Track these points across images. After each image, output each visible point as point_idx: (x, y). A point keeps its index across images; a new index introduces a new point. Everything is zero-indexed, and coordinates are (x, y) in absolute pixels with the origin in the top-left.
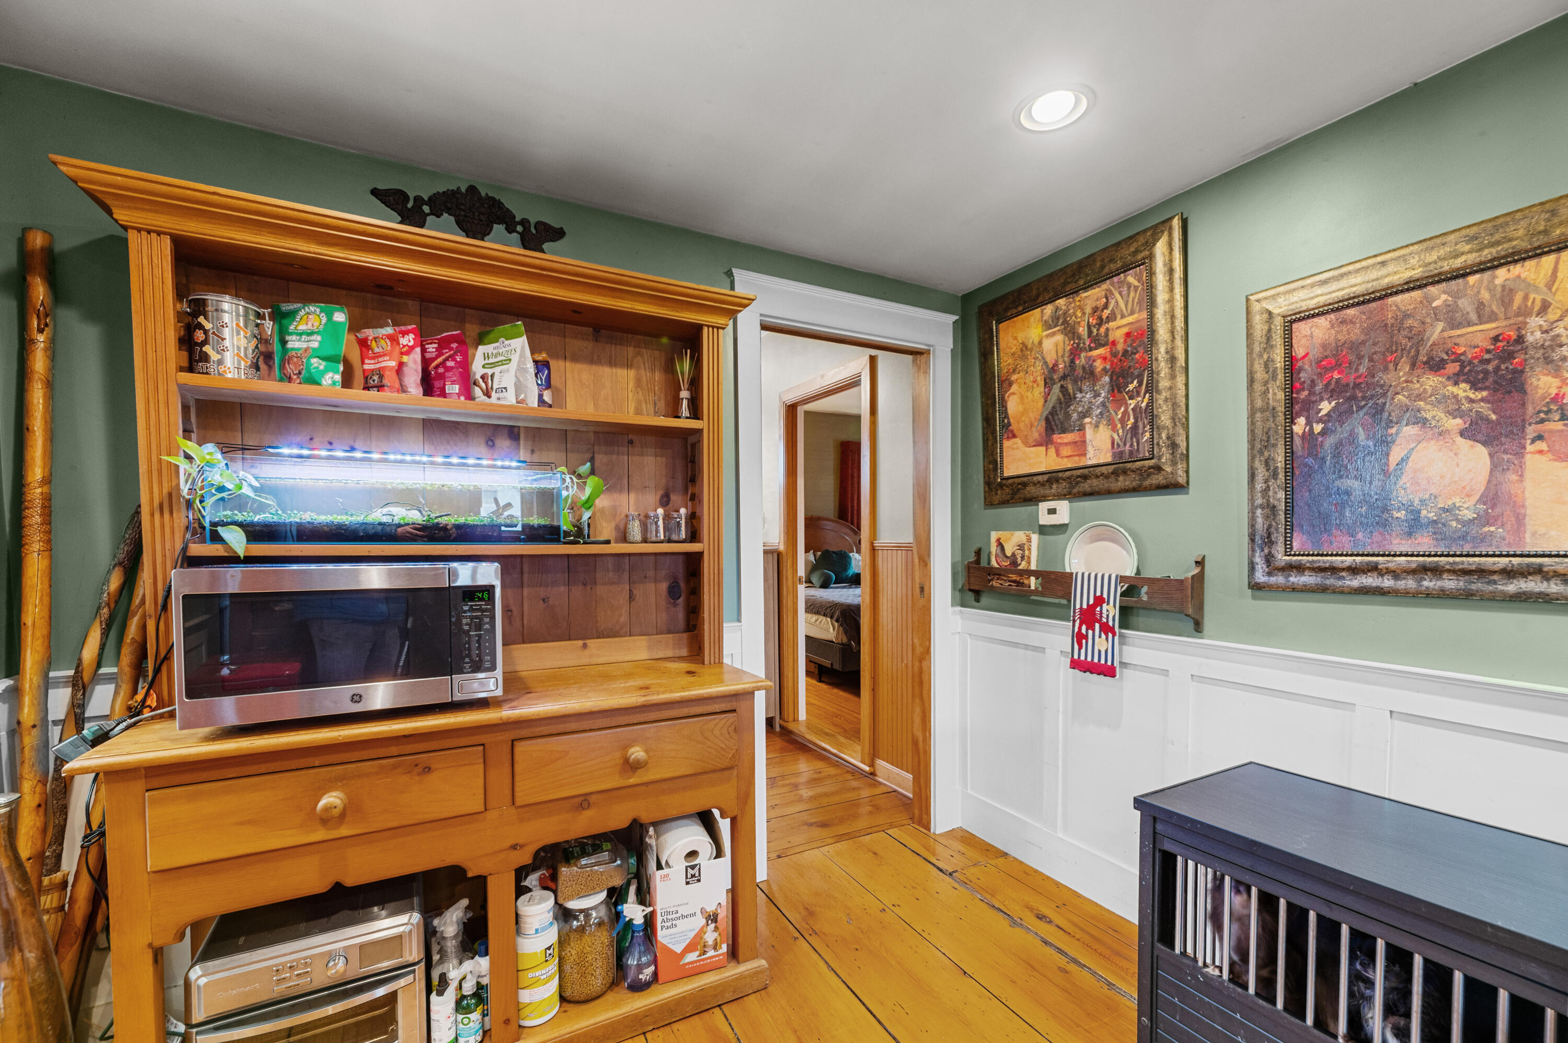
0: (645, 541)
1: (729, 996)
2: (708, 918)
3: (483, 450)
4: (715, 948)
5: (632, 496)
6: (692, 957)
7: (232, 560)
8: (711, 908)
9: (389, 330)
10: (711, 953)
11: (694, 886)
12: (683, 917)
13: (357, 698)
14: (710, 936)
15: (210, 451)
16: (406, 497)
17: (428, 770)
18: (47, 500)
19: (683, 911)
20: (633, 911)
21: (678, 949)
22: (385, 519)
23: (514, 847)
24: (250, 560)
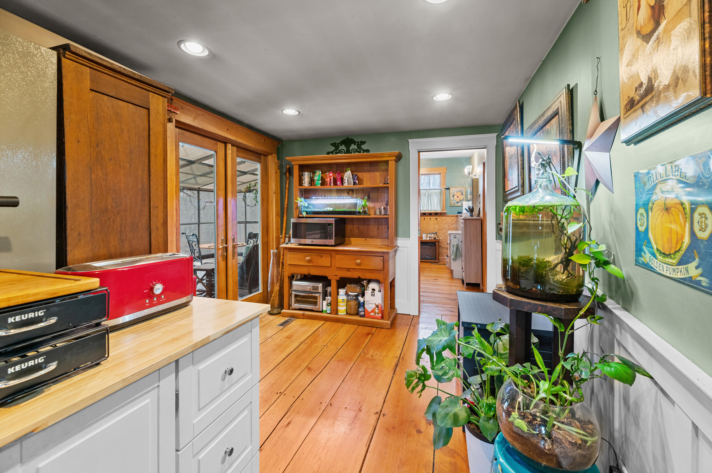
0: (380, 215)
1: (379, 326)
2: (376, 306)
3: (347, 195)
4: (378, 314)
5: (379, 204)
6: (372, 314)
7: (303, 217)
8: (377, 304)
9: (328, 173)
10: (377, 315)
11: (373, 297)
12: (370, 303)
13: (312, 242)
14: (377, 311)
15: (303, 199)
16: (330, 205)
17: (322, 257)
18: (287, 207)
19: (370, 302)
20: (361, 299)
21: (370, 311)
22: (326, 210)
23: (336, 275)
24: (306, 217)
